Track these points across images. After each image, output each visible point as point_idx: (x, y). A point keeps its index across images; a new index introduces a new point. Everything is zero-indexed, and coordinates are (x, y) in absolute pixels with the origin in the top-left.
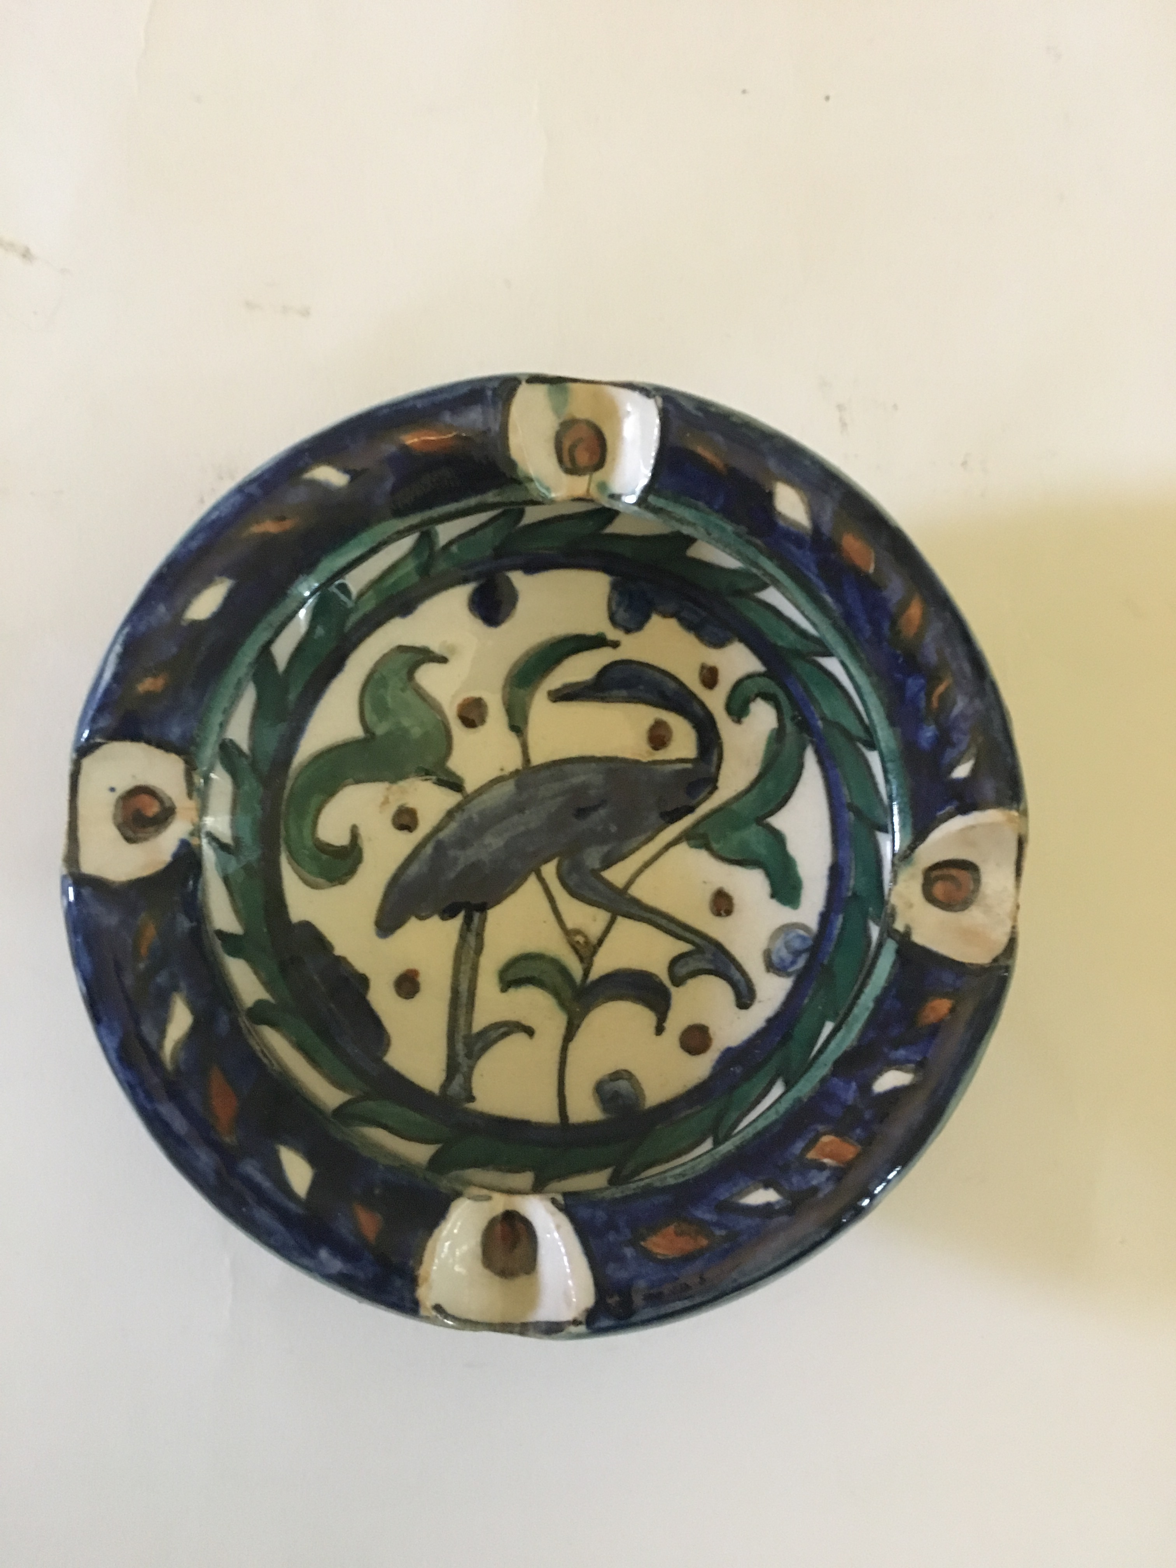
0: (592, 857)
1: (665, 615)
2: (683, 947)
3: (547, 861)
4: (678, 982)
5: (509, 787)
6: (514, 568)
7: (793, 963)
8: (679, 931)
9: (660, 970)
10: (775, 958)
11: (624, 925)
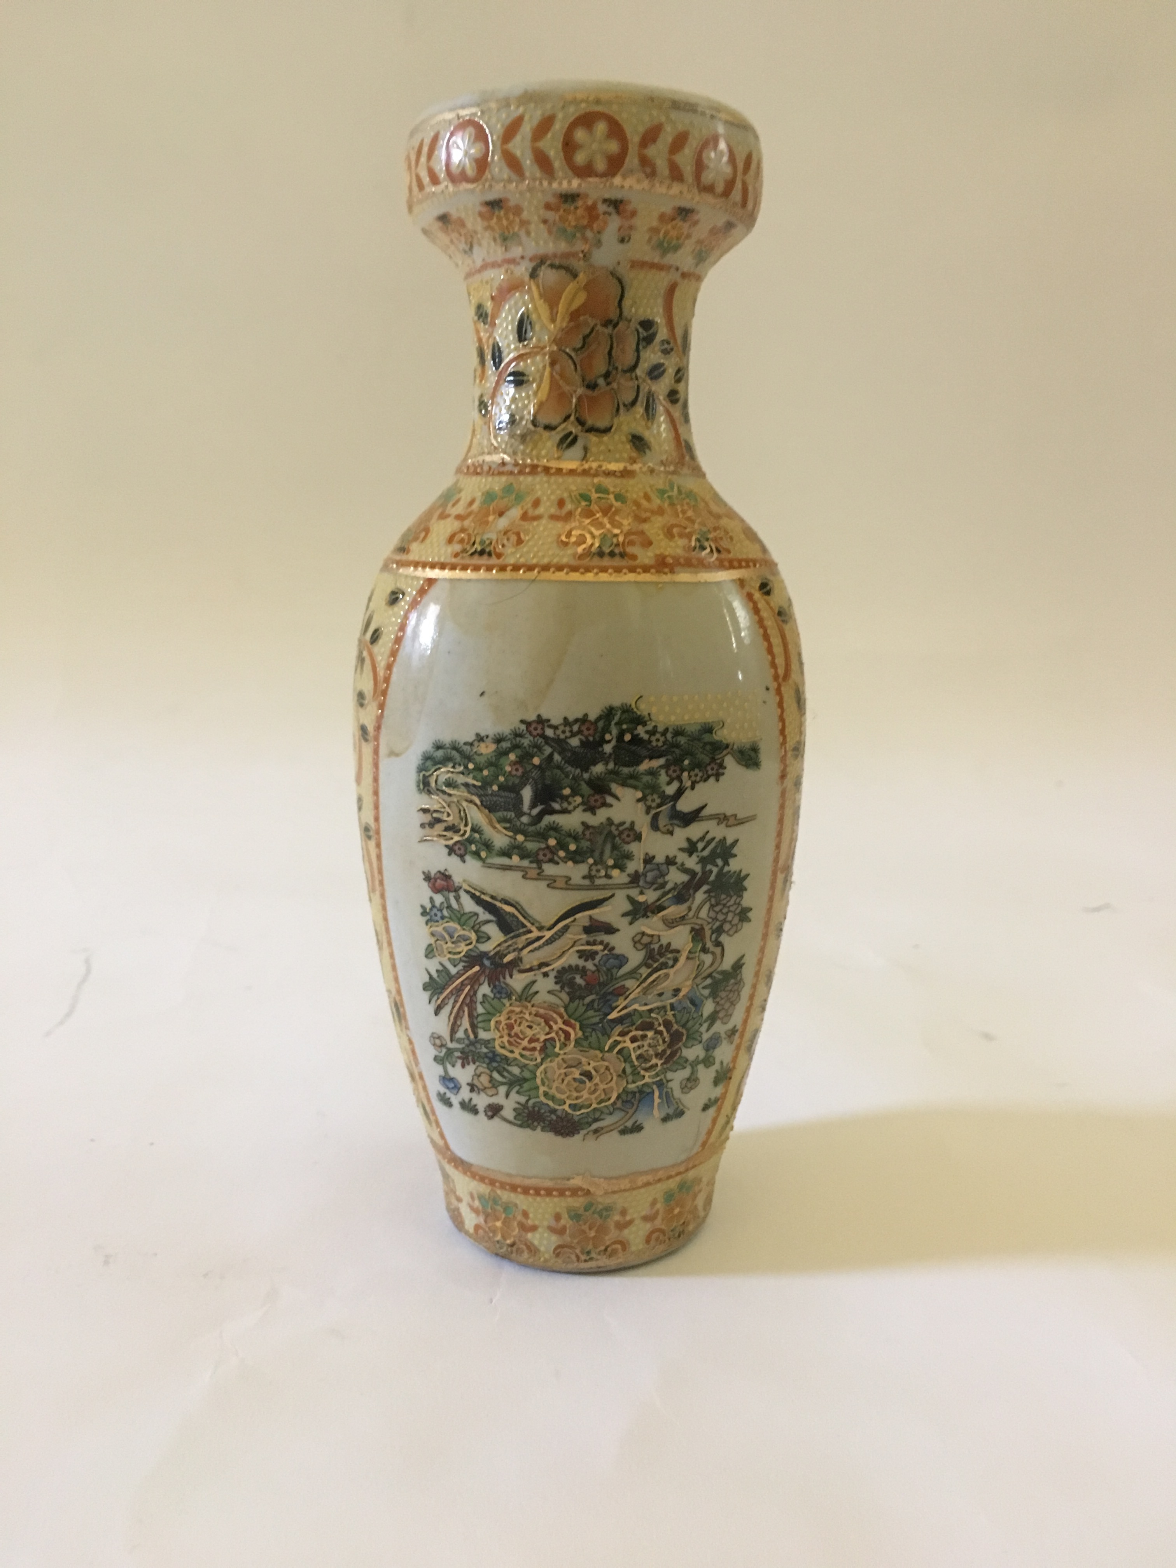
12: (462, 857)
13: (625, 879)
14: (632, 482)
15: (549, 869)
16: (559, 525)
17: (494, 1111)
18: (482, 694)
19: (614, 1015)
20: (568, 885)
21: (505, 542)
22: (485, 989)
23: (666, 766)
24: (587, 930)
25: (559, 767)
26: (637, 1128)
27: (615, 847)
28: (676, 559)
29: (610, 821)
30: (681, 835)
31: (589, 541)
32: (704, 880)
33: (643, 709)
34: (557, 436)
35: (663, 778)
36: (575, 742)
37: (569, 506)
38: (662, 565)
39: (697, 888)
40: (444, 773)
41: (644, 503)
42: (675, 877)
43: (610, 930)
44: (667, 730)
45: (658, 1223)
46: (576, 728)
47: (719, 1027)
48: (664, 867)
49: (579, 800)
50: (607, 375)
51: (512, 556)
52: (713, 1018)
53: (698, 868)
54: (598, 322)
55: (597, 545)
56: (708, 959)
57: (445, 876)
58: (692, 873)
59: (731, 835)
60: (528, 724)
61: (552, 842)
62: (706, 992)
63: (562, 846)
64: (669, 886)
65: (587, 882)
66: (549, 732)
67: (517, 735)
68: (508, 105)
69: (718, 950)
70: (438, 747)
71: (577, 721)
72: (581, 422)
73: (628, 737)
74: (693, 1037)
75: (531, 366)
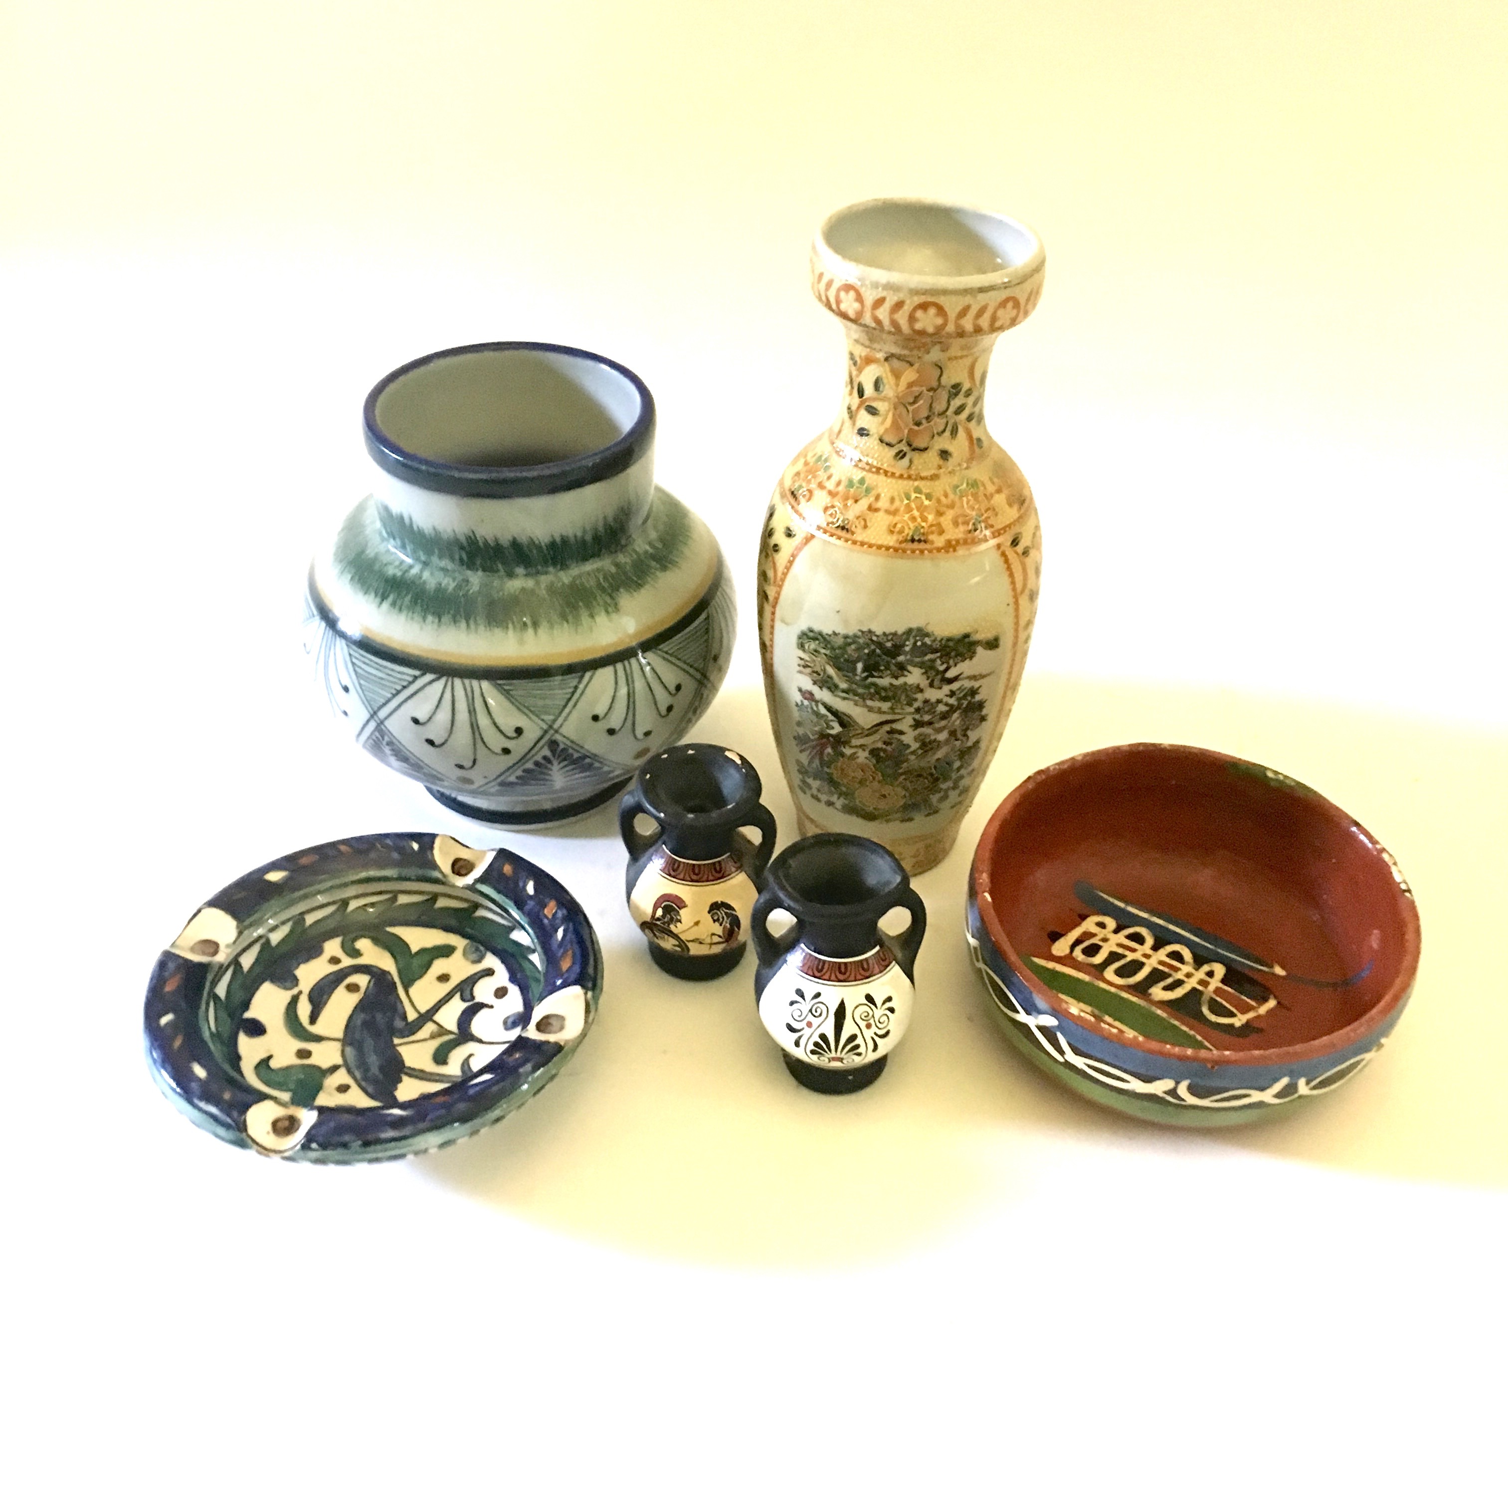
0: (399, 1024)
1: (297, 968)
2: (458, 996)
3: (393, 1042)
4: (473, 998)
5: (348, 1050)
6: (242, 1014)
7: (481, 951)
8: (449, 997)
9: (464, 1005)
10: (476, 959)
11: (437, 1017)
12: (821, 688)
13: (912, 710)
14: (937, 483)
15: (869, 703)
16: (891, 517)
17: (830, 804)
18: (838, 612)
19: (900, 771)
20: (880, 711)
21: (858, 525)
22: (829, 750)
23: (941, 657)
24: (888, 732)
25: (879, 656)
26: (911, 820)
27: (907, 696)
28: (958, 541)
29: (905, 684)
30: (946, 689)
31: (906, 531)
32: (959, 707)
33: (930, 629)
34: (894, 451)
35: (939, 662)
36: (889, 644)
37: (897, 503)
38: (951, 546)
39: (955, 712)
40: (813, 645)
41: (943, 499)
42: (941, 708)
43: (901, 733)
44: (942, 639)
45: (921, 858)
46: (890, 638)
47: (963, 772)
48: (935, 705)
49: (889, 672)
50: (928, 418)
51: (860, 536)
52: (959, 769)
53: (956, 703)
54: (924, 389)
55: (911, 534)
56: (958, 743)
57: (811, 694)
58: (951, 706)
59: (976, 684)
60: (863, 632)
61: (872, 690)
62: (956, 758)
63: (877, 693)
64: (936, 714)
65: (890, 711)
66: (874, 638)
67: (855, 636)
68: (877, 288)
69: (964, 739)
70: (811, 631)
71: (891, 634)
72: (910, 445)
73: (919, 643)
74: (946, 778)
75: (881, 406)
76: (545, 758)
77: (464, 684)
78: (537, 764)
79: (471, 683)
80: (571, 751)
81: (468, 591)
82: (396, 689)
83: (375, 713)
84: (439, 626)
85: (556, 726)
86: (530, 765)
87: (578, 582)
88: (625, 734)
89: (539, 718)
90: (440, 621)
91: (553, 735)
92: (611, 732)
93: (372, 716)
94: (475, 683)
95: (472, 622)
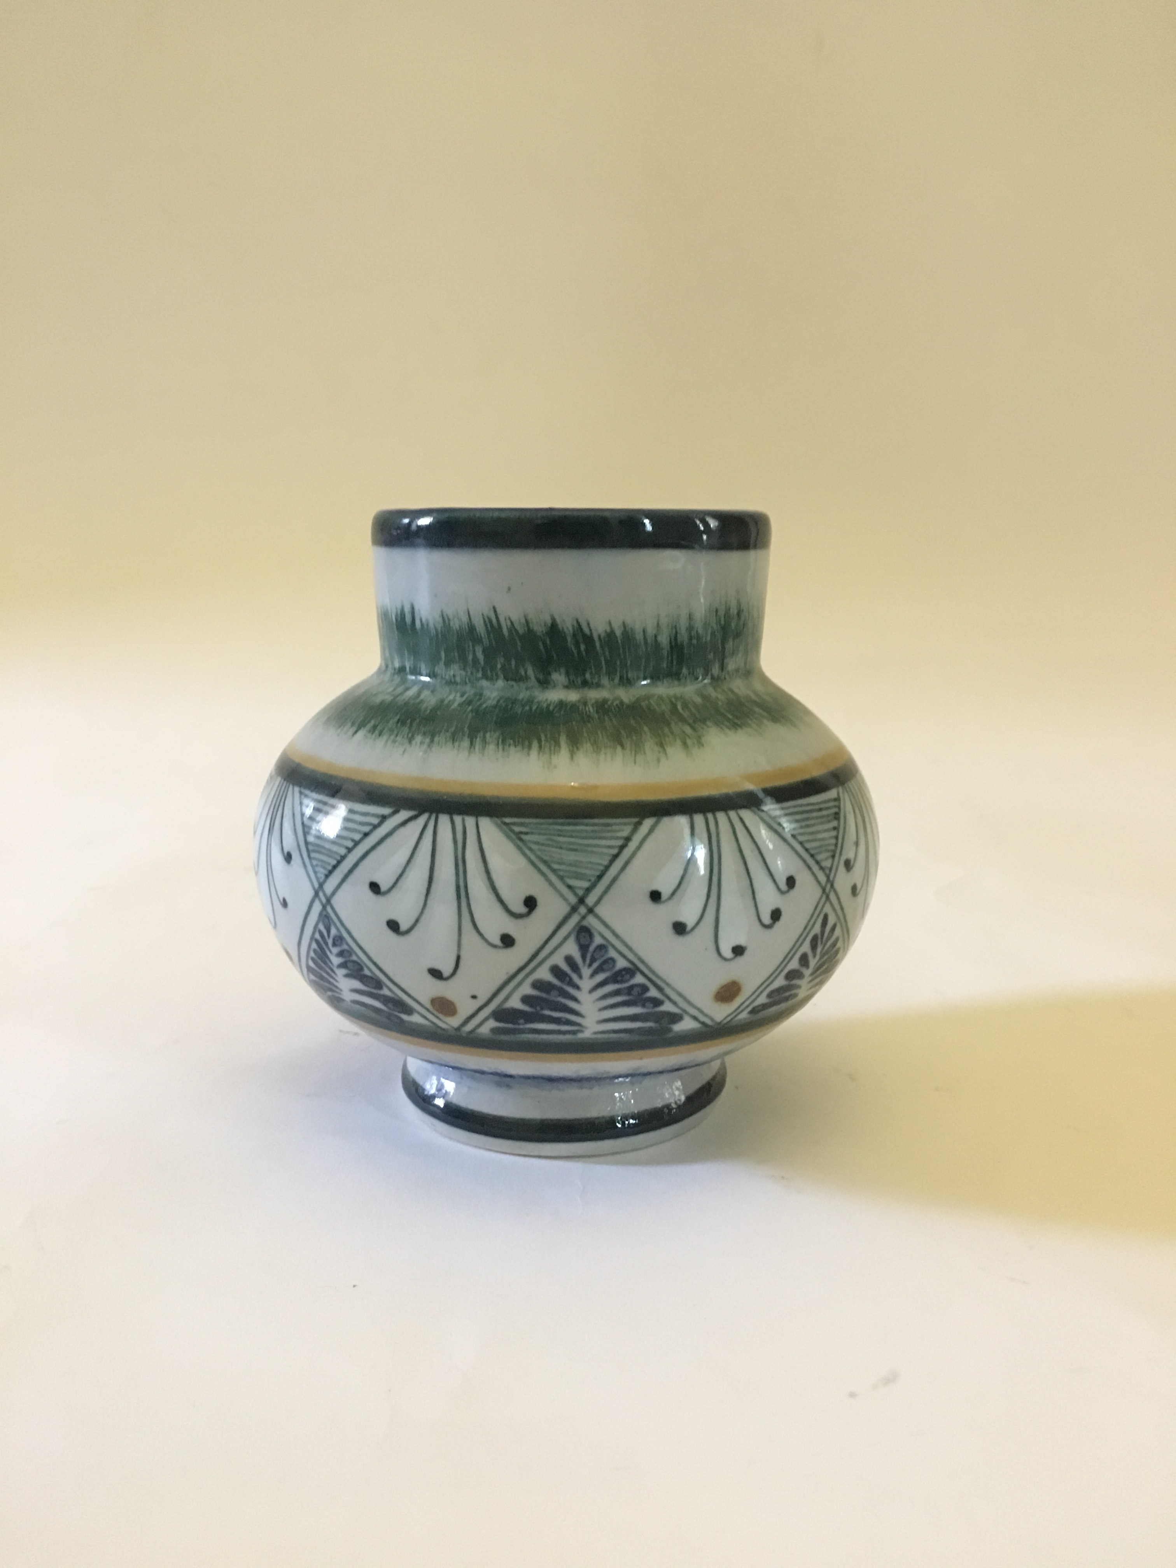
76: (569, 960)
77: (453, 823)
78: (556, 971)
79: (463, 820)
80: (612, 953)
81: (481, 705)
82: (353, 840)
83: (321, 885)
84: (430, 746)
85: (591, 900)
86: (544, 974)
87: (643, 704)
88: (702, 937)
89: (564, 883)
90: (432, 741)
91: (584, 918)
92: (680, 928)
93: (316, 894)
94: (470, 821)
95: (478, 742)
